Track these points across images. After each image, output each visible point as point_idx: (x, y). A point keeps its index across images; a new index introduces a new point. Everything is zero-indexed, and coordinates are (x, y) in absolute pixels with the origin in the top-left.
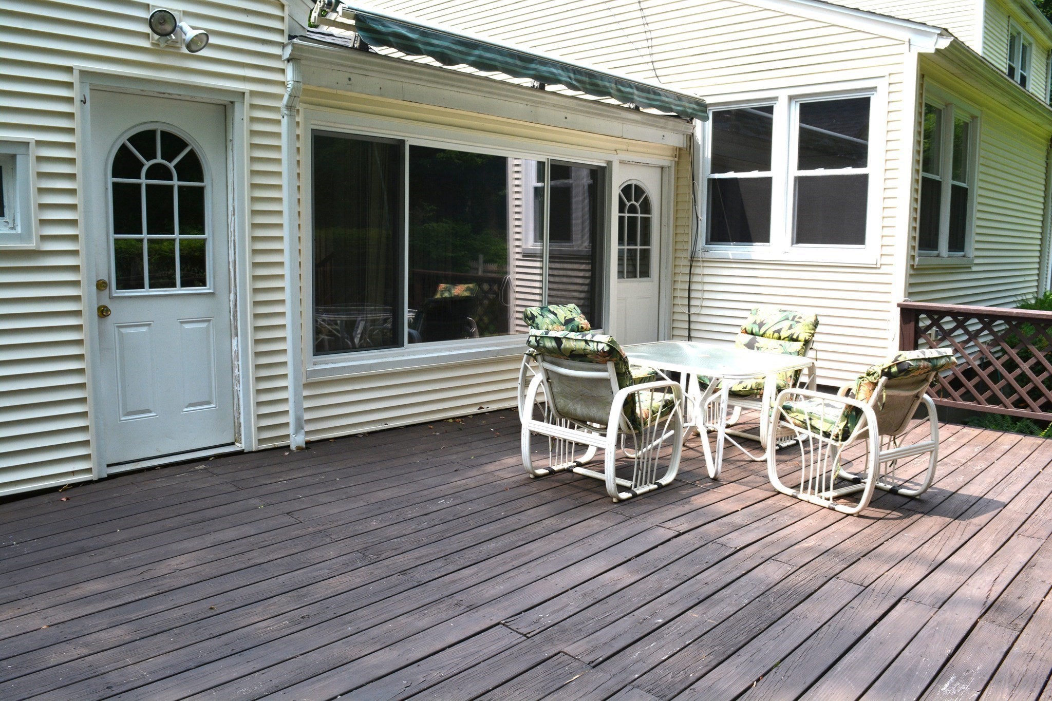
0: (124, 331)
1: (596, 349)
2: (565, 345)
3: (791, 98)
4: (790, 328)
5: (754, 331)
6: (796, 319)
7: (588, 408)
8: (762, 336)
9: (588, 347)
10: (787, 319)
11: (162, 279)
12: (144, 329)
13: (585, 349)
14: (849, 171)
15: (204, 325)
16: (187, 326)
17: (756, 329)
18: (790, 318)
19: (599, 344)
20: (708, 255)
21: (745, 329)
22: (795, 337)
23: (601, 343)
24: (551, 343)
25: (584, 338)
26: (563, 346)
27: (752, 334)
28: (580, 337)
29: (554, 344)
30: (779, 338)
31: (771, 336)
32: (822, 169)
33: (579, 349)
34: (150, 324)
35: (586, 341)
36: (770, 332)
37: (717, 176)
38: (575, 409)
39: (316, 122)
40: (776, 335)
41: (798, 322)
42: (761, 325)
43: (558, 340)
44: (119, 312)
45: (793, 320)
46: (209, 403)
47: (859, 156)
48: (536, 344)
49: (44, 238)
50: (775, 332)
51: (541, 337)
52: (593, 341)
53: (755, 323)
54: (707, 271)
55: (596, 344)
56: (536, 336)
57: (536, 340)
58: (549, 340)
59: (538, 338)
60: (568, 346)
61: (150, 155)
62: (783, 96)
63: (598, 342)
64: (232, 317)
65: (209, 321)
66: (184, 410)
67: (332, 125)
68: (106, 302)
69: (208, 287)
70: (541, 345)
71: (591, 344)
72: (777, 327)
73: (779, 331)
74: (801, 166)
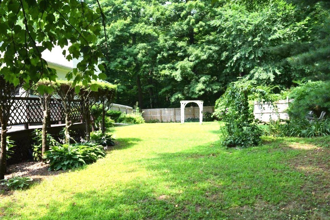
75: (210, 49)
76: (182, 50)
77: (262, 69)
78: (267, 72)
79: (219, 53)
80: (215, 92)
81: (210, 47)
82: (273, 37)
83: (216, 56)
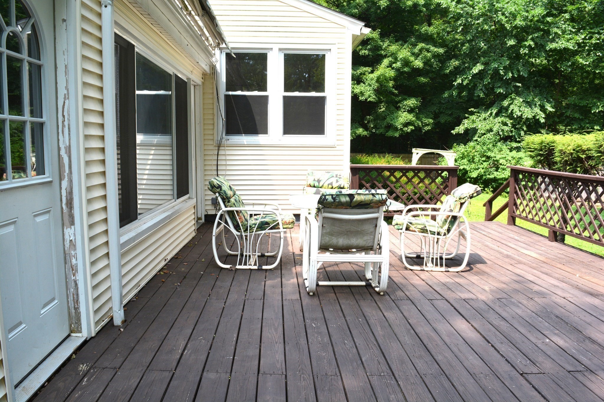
1: (381, 199)
2: (357, 199)
3: (280, 50)
4: (337, 181)
5: (316, 185)
6: (338, 176)
7: (349, 239)
8: (321, 188)
9: (375, 198)
10: (333, 177)
12: (11, 228)
13: (372, 200)
14: (313, 94)
15: (47, 217)
16: (38, 219)
17: (316, 184)
18: (335, 176)
19: (383, 195)
20: (228, 142)
21: (310, 184)
22: (342, 186)
23: (383, 194)
24: (345, 198)
25: (371, 193)
26: (355, 199)
27: (314, 187)
28: (367, 192)
29: (348, 199)
30: (332, 188)
31: (327, 187)
32: (298, 92)
33: (367, 200)
34: (15, 221)
35: (373, 195)
36: (326, 185)
37: (231, 93)
38: (337, 243)
40: (330, 186)
41: (340, 178)
42: (319, 181)
43: (351, 196)
45: (336, 176)
46: (53, 299)
47: (320, 86)
48: (332, 200)
50: (328, 185)
51: (337, 195)
52: (378, 194)
53: (314, 180)
54: (228, 152)
55: (380, 196)
56: (332, 195)
57: (332, 198)
58: (343, 197)
59: (334, 196)
60: (359, 199)
62: (276, 48)
63: (381, 194)
64: (64, 207)
65: (49, 212)
66: (42, 312)
69: (47, 174)
70: (337, 201)
71: (377, 196)
72: (329, 182)
73: (331, 184)
74: (286, 89)
75: (428, 51)
76: (369, 47)
77: (521, 100)
78: (531, 107)
79: (443, 59)
80: (427, 128)
81: (428, 47)
82: (553, 46)
83: (435, 64)
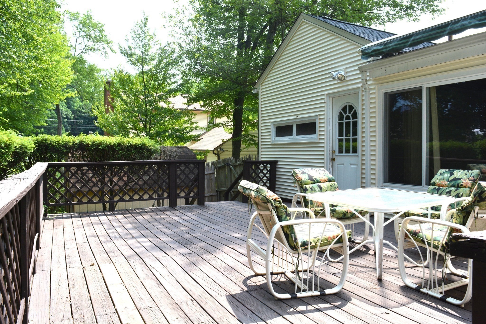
0: (338, 166)
11: (348, 151)
15: (356, 166)
16: (352, 166)
34: (344, 164)
39: (386, 90)
44: (337, 160)
49: (320, 139)
61: (346, 113)
67: (391, 89)
68: (334, 157)
69: (357, 154)
